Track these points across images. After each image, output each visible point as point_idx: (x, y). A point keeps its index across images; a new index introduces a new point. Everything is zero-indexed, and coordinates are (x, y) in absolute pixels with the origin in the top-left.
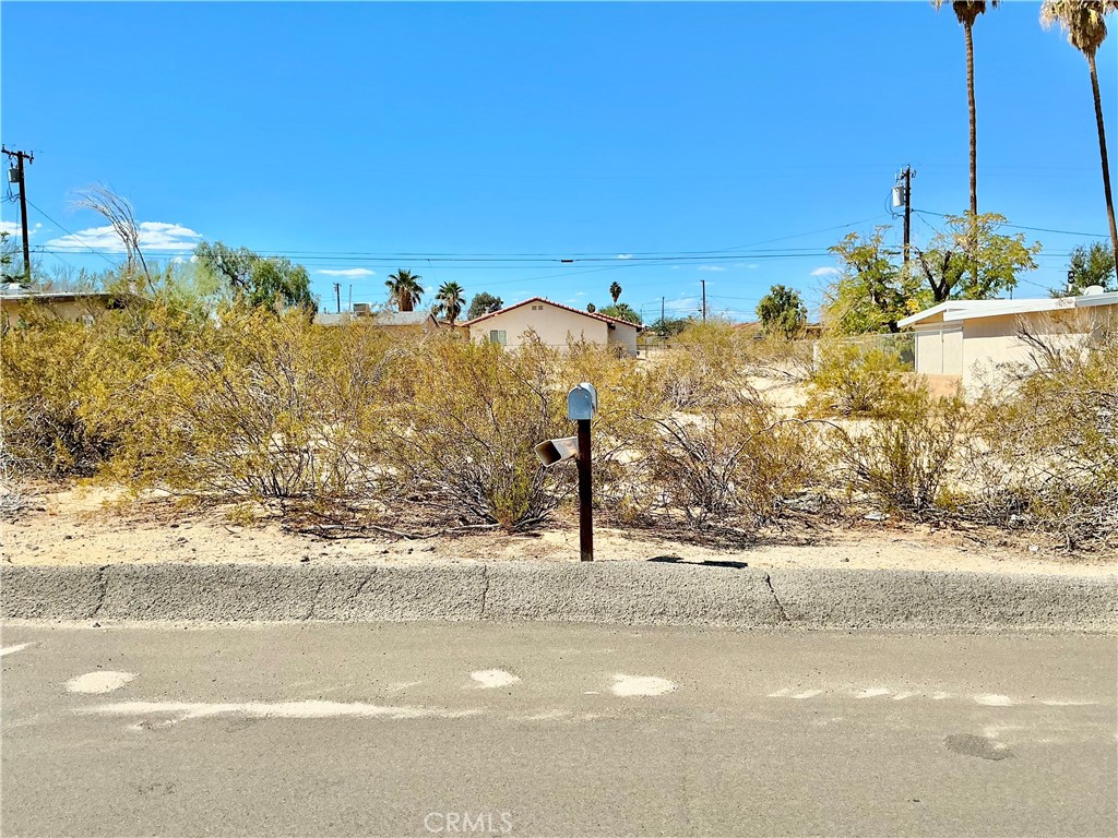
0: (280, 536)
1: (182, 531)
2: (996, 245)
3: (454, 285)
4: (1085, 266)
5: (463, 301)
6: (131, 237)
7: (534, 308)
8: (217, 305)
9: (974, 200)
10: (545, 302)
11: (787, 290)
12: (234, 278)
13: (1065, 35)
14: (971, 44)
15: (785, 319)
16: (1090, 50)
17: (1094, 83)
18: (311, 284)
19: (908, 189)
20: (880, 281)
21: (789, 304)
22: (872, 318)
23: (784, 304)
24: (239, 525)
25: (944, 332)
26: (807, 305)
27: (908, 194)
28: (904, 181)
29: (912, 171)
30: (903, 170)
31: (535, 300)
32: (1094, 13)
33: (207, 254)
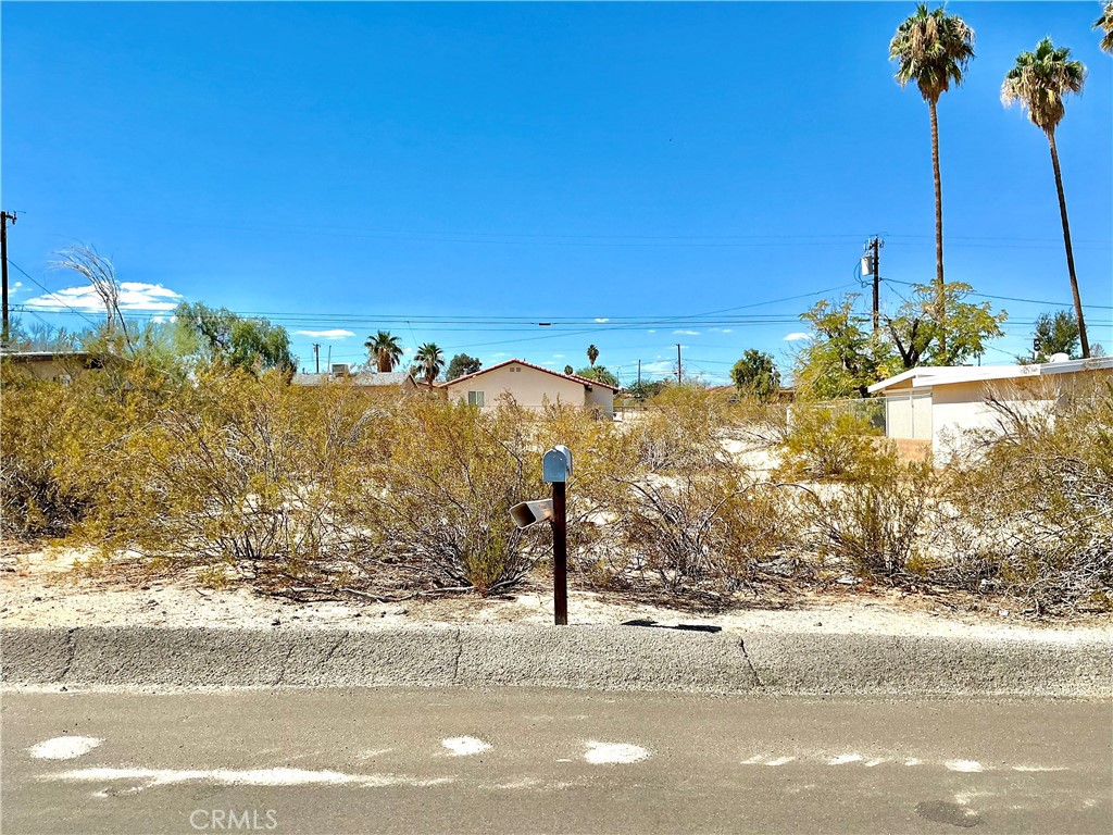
0: (251, 600)
1: (153, 594)
2: (963, 312)
3: (433, 347)
4: (1051, 334)
5: (442, 363)
6: (111, 298)
7: (512, 370)
8: (194, 364)
9: (940, 269)
10: (523, 364)
11: (760, 354)
12: (214, 339)
13: (1025, 112)
14: (936, 120)
15: (759, 383)
16: (1049, 127)
17: (1054, 157)
18: (290, 345)
19: (876, 258)
20: (850, 347)
21: (762, 368)
22: (843, 383)
23: (757, 368)
24: (210, 587)
25: (914, 398)
26: (780, 369)
27: (876, 264)
28: (872, 251)
29: (880, 241)
30: (871, 241)
31: (513, 362)
32: (1050, 92)
33: (187, 315)
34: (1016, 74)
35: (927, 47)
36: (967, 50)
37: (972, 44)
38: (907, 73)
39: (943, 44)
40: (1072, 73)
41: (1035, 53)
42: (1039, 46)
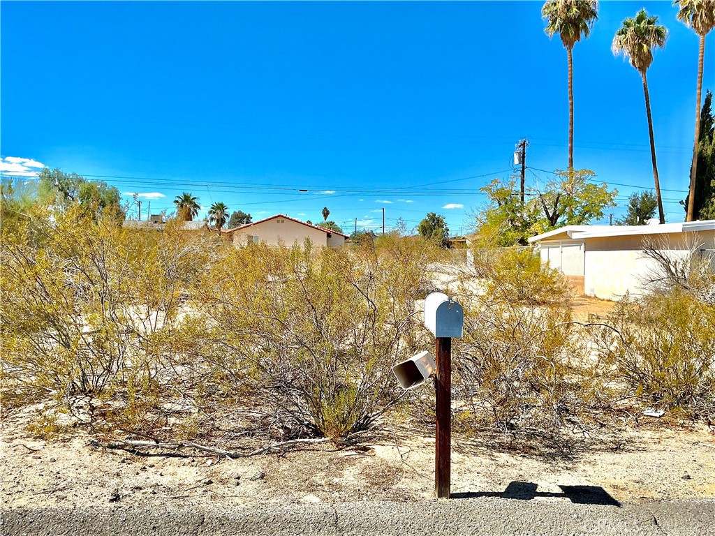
0: (86, 455)
2: (589, 190)
3: (222, 205)
4: (638, 206)
5: (227, 215)
7: (278, 222)
8: (54, 215)
9: (571, 161)
10: (286, 218)
11: (437, 216)
12: (66, 194)
13: (627, 59)
14: (571, 60)
15: (436, 234)
16: (642, 69)
17: (645, 89)
18: (121, 200)
19: (524, 153)
20: (513, 211)
21: (438, 225)
22: (510, 236)
23: (435, 225)
25: (563, 246)
26: (449, 226)
27: (524, 157)
28: (521, 149)
29: (527, 142)
30: (521, 142)
31: (279, 216)
32: (645, 46)
33: (48, 177)
34: (623, 33)
35: (568, 10)
36: (593, 14)
37: (597, 10)
38: (553, 27)
39: (579, 9)
40: (659, 33)
41: (635, 19)
42: (638, 14)
